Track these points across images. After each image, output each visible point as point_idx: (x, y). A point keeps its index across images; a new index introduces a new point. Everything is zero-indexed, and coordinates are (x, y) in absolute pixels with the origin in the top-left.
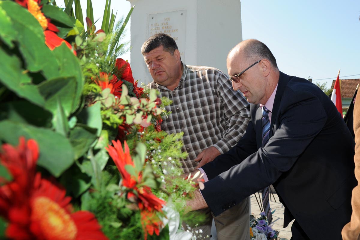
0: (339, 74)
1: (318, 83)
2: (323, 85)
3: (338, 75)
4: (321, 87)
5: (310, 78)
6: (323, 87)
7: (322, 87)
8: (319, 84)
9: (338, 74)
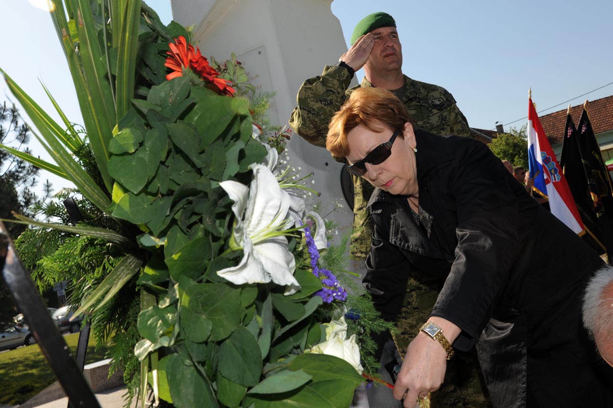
0: (531, 96)
1: (514, 129)
2: (523, 130)
3: (529, 97)
4: (520, 133)
5: (498, 124)
6: (523, 132)
7: (522, 134)
8: (516, 130)
9: (529, 95)
